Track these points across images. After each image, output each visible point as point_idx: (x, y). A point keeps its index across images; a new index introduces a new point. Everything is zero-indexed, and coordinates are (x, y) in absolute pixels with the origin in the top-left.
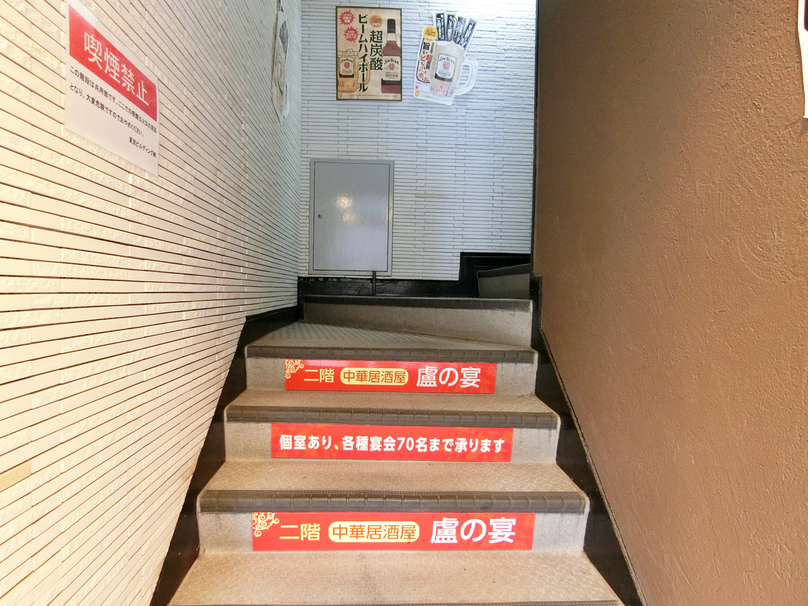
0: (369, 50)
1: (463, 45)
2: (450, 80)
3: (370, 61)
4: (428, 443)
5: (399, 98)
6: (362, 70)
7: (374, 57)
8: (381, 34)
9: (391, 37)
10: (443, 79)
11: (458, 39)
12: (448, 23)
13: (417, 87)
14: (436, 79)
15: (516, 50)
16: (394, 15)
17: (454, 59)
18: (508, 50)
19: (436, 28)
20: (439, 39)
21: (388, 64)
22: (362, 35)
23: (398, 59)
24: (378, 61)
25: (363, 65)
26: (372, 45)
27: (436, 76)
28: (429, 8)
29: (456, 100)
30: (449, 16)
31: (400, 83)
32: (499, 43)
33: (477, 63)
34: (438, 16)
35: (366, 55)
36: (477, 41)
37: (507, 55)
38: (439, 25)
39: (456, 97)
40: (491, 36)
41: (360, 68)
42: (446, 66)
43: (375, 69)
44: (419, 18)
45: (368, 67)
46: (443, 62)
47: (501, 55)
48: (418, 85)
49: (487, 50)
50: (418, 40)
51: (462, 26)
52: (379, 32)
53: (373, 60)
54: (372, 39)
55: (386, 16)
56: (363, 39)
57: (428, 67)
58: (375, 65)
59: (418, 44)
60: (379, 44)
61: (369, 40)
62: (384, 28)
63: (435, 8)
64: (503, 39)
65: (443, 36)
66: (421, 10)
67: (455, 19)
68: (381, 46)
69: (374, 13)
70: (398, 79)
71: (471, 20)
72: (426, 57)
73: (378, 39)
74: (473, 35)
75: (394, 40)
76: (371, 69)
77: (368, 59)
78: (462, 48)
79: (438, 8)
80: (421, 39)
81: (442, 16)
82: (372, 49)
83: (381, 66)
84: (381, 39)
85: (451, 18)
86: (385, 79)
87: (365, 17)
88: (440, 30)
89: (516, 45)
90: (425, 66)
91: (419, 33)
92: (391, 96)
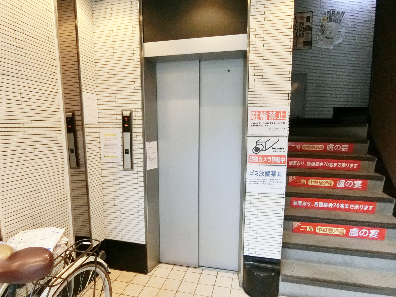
0: (299, 30)
1: (339, 23)
2: (332, 38)
3: (299, 34)
4: (333, 164)
5: (310, 48)
6: (295, 38)
7: (301, 33)
8: (304, 23)
9: (308, 24)
10: (329, 38)
11: (336, 21)
12: (332, 14)
13: (318, 43)
14: (326, 39)
15: (362, 22)
16: (309, 15)
17: (334, 29)
18: (359, 22)
19: (327, 17)
20: (328, 22)
21: (306, 35)
22: (296, 24)
23: (310, 32)
24: (302, 34)
25: (296, 36)
26: (300, 28)
27: (326, 37)
28: (324, 9)
29: (335, 46)
30: (333, 12)
31: (311, 41)
32: (354, 20)
33: (344, 30)
34: (328, 12)
35: (297, 32)
36: (344, 21)
37: (358, 25)
38: (328, 16)
39: (335, 45)
40: (351, 18)
41: (295, 37)
42: (331, 33)
43: (301, 37)
44: (320, 14)
45: (298, 37)
46: (329, 31)
47: (355, 25)
48: (318, 42)
49: (349, 24)
50: (319, 23)
51: (338, 15)
52: (303, 22)
53: (300, 34)
54: (300, 26)
55: (306, 15)
56: (296, 26)
57: (323, 34)
58: (301, 35)
59: (319, 25)
60: (303, 27)
61: (299, 26)
62: (305, 20)
63: (327, 9)
64: (356, 18)
65: (330, 20)
66: (321, 10)
67: (335, 13)
68: (303, 28)
69: (301, 15)
70: (310, 40)
71: (342, 12)
72: (322, 30)
73: (302, 25)
74: (343, 18)
75: (309, 24)
76: (299, 37)
77: (298, 34)
78: (338, 25)
79: (328, 9)
80: (320, 23)
81: (330, 12)
82: (300, 29)
83: (303, 36)
84: (304, 25)
85: (334, 12)
86: (305, 41)
87: (297, 17)
88: (329, 18)
89: (362, 20)
90: (322, 33)
91: (320, 20)
92: (307, 47)
